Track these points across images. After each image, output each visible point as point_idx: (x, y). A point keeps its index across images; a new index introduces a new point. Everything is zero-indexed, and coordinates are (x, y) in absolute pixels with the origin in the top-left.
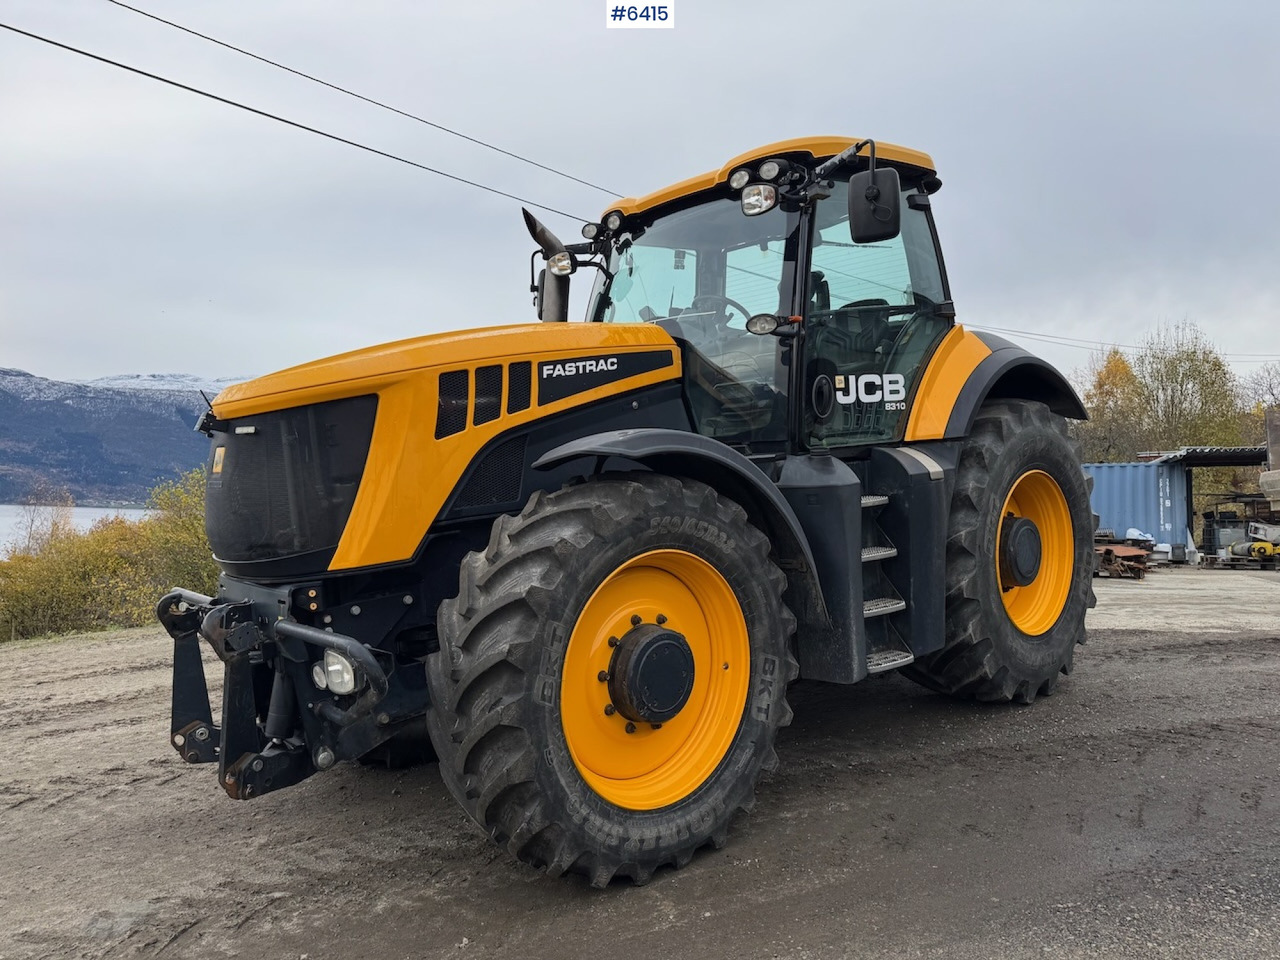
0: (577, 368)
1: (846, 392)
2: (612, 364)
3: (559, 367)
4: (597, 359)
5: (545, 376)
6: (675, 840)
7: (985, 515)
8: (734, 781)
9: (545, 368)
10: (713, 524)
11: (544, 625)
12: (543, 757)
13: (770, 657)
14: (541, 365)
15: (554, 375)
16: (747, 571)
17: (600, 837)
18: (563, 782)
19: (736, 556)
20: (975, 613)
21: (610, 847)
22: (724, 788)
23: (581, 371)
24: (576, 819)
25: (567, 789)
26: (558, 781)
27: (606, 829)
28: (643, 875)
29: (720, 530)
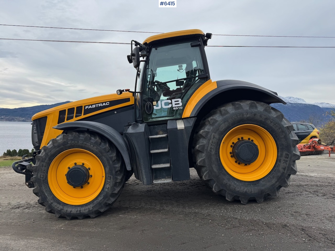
0: (96, 106)
1: (157, 106)
2: (108, 104)
3: (90, 106)
4: (102, 103)
5: (86, 109)
6: (76, 212)
7: (209, 140)
8: (96, 203)
9: (86, 107)
10: (89, 143)
11: (40, 163)
12: (41, 189)
13: (110, 175)
14: (85, 107)
15: (89, 108)
16: (101, 154)
17: (56, 207)
18: (46, 194)
19: (97, 151)
20: (206, 170)
21: (58, 210)
22: (93, 204)
23: (97, 106)
24: (49, 203)
25: (47, 196)
26: (45, 194)
27: (58, 206)
28: (68, 218)
29: (91, 144)
